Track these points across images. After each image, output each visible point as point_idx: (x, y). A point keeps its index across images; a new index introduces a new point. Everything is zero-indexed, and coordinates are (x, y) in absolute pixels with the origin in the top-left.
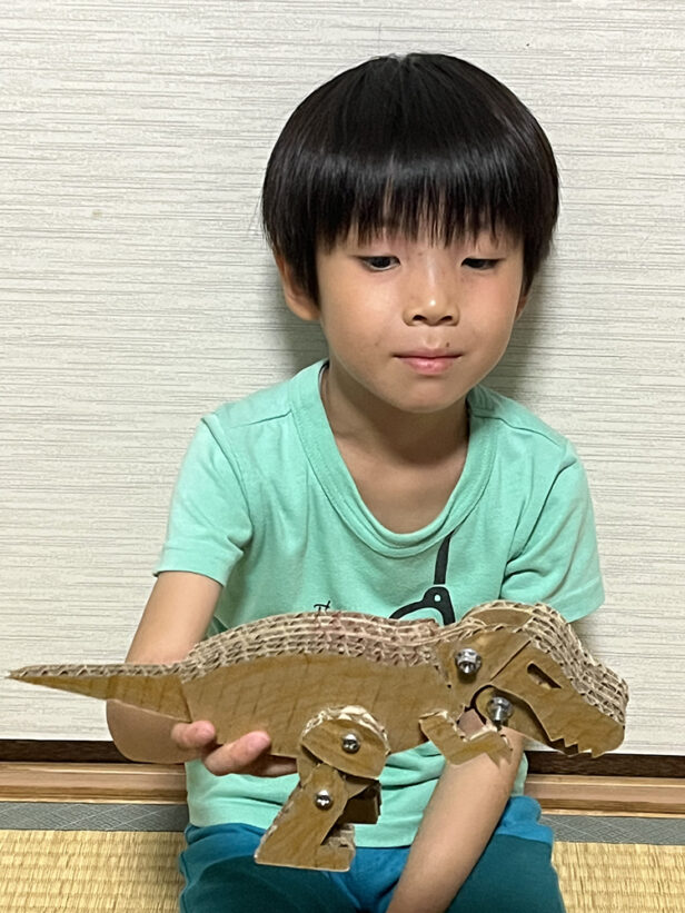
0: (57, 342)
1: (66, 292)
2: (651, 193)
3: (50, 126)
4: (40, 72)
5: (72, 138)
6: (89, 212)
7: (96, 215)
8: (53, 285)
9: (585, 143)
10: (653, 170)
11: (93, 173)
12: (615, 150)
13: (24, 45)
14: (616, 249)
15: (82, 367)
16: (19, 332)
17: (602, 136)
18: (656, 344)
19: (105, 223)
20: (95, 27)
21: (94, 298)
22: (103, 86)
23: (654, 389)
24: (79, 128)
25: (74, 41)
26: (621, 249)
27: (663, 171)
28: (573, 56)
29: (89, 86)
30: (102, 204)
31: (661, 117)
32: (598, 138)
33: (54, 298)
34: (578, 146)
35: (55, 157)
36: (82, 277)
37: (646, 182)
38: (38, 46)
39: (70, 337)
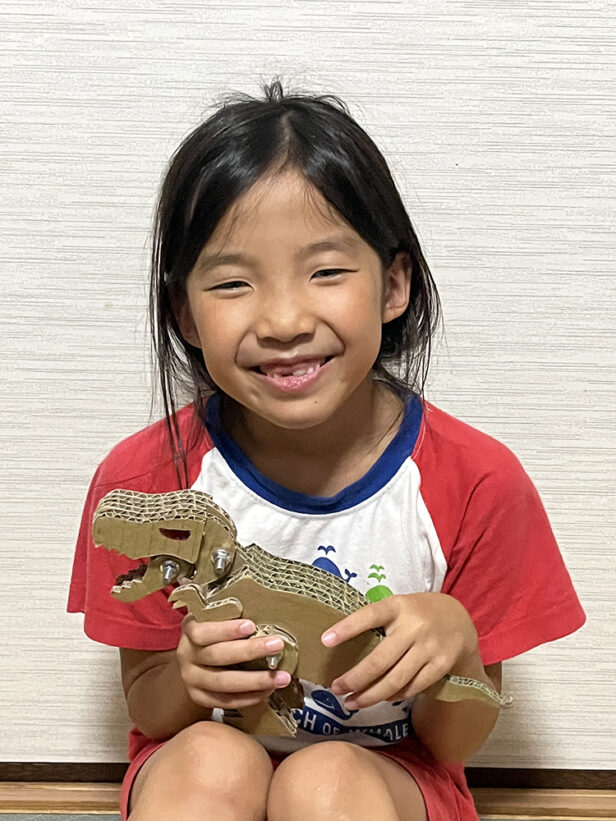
0: (74, 414)
1: (82, 371)
2: (557, 286)
3: (71, 233)
4: (64, 188)
5: (90, 242)
6: (102, 304)
7: (108, 306)
8: (72, 366)
9: (504, 245)
10: (558, 267)
11: (105, 272)
12: (527, 251)
13: (52, 166)
14: (530, 333)
15: (94, 435)
16: (43, 406)
17: (517, 240)
18: (564, 413)
19: (115, 313)
20: (108, 150)
21: (104, 377)
22: (115, 200)
23: (563, 450)
24: (96, 234)
25: (91, 162)
26: (534, 332)
27: (567, 268)
28: (493, 174)
29: (104, 199)
30: (112, 297)
31: (565, 223)
32: (514, 241)
33: (72, 376)
34: (498, 248)
35: (75, 258)
36: (95, 359)
37: (554, 277)
38: (62, 166)
39: (84, 410)
